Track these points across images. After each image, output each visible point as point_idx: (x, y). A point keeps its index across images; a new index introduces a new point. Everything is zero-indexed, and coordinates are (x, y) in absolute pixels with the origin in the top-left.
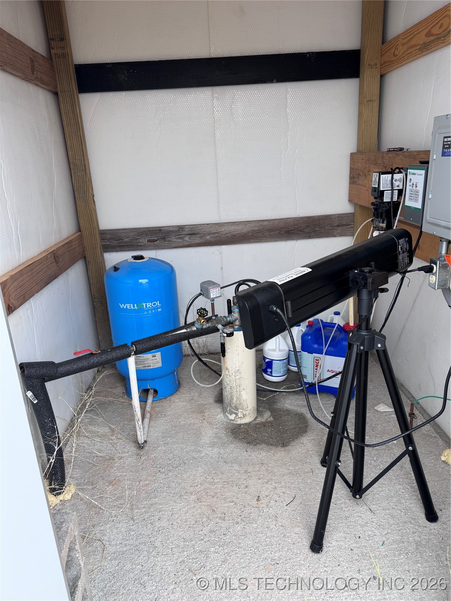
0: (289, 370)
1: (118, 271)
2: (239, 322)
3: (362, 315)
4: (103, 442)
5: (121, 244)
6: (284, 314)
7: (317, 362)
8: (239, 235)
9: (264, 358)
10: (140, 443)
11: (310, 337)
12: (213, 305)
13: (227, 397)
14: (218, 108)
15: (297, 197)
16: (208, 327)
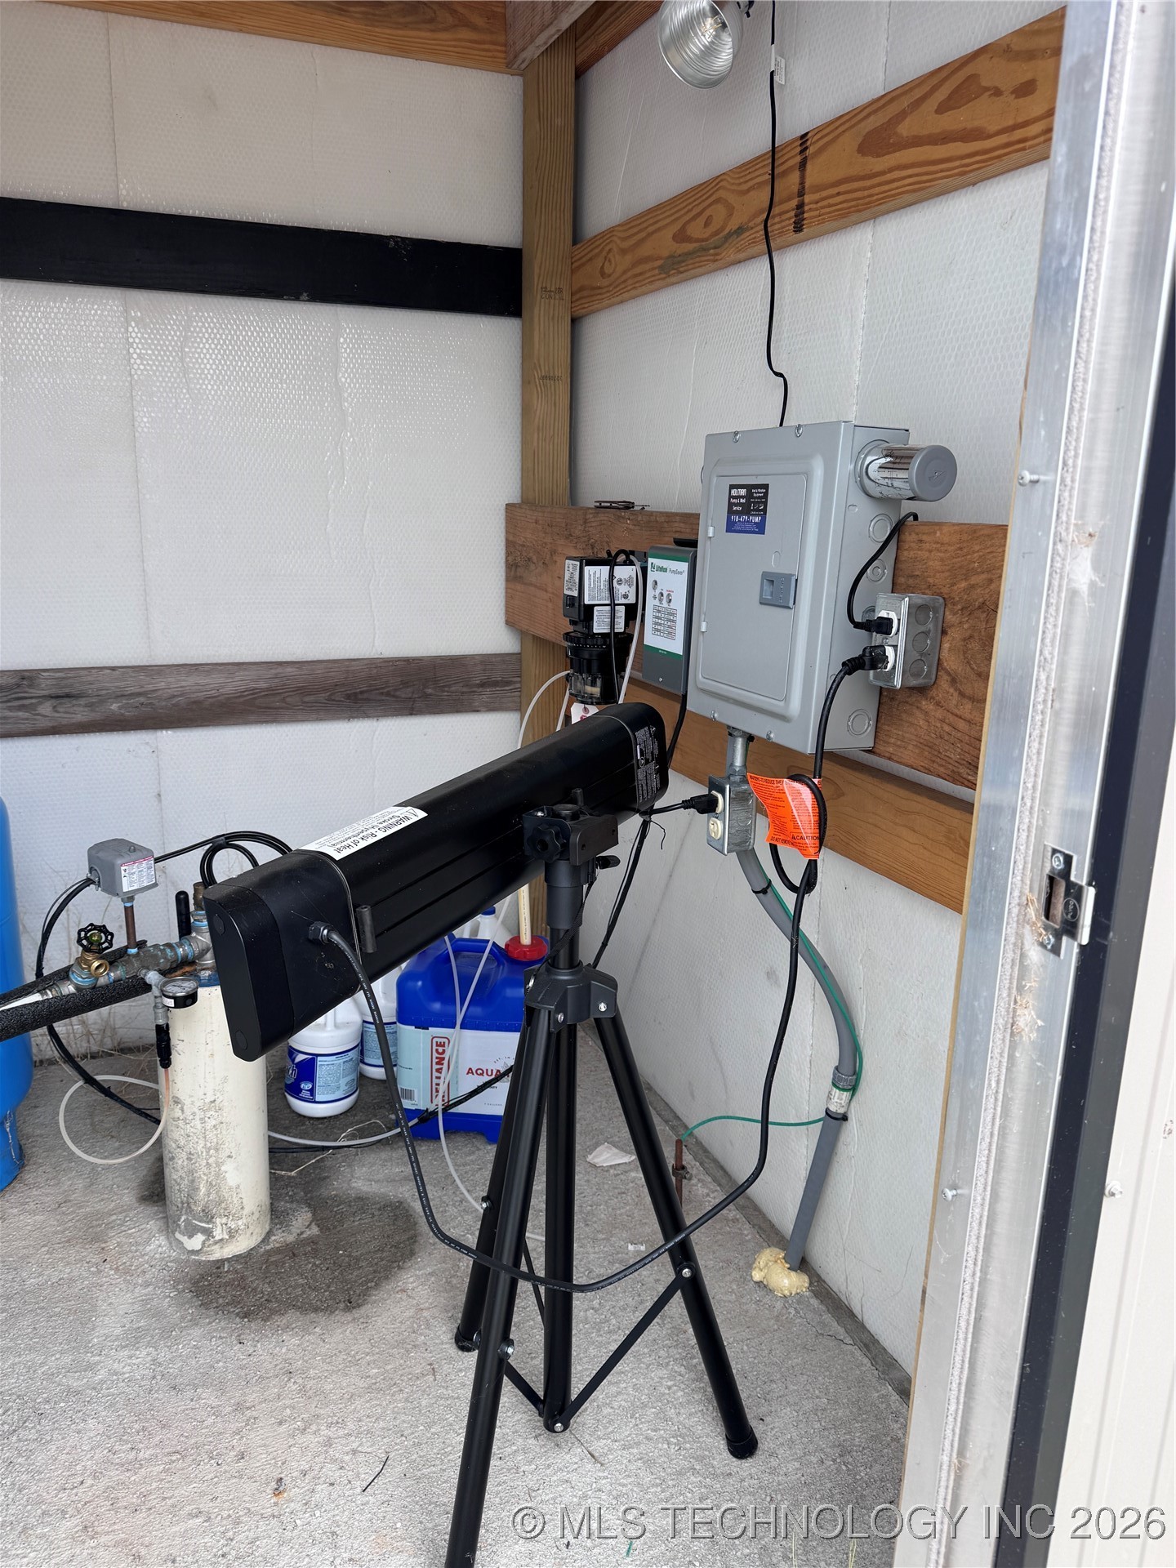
0: (362, 1077)
2: (212, 960)
3: (559, 930)
6: (352, 946)
7: (440, 1049)
8: (210, 700)
9: (292, 1051)
11: (420, 983)
12: (129, 913)
14: (143, 348)
15: (373, 604)
16: (114, 982)
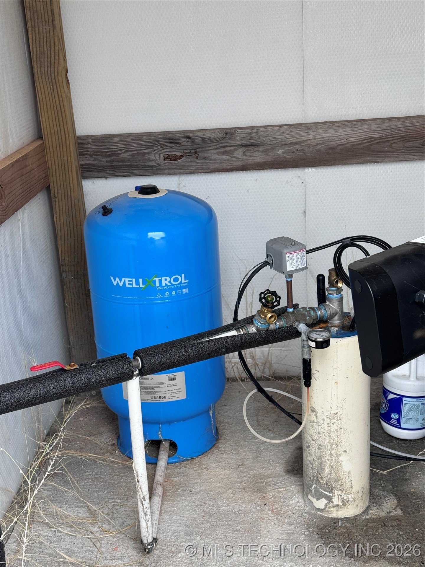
1: (110, 215)
2: (339, 319)
4: (76, 536)
5: (115, 164)
8: (341, 147)
9: (386, 392)
10: (145, 542)
12: (289, 285)
13: (312, 464)
16: (279, 328)
